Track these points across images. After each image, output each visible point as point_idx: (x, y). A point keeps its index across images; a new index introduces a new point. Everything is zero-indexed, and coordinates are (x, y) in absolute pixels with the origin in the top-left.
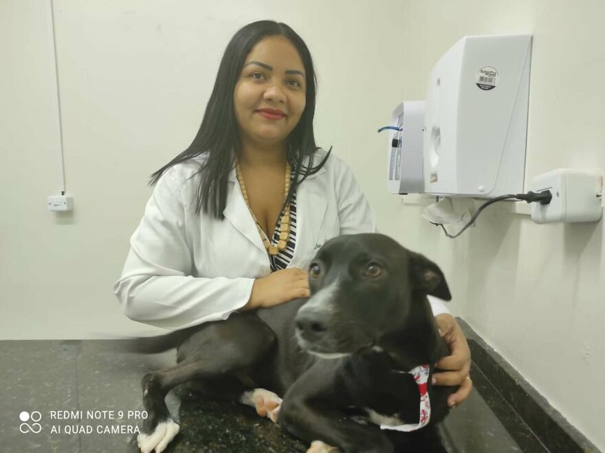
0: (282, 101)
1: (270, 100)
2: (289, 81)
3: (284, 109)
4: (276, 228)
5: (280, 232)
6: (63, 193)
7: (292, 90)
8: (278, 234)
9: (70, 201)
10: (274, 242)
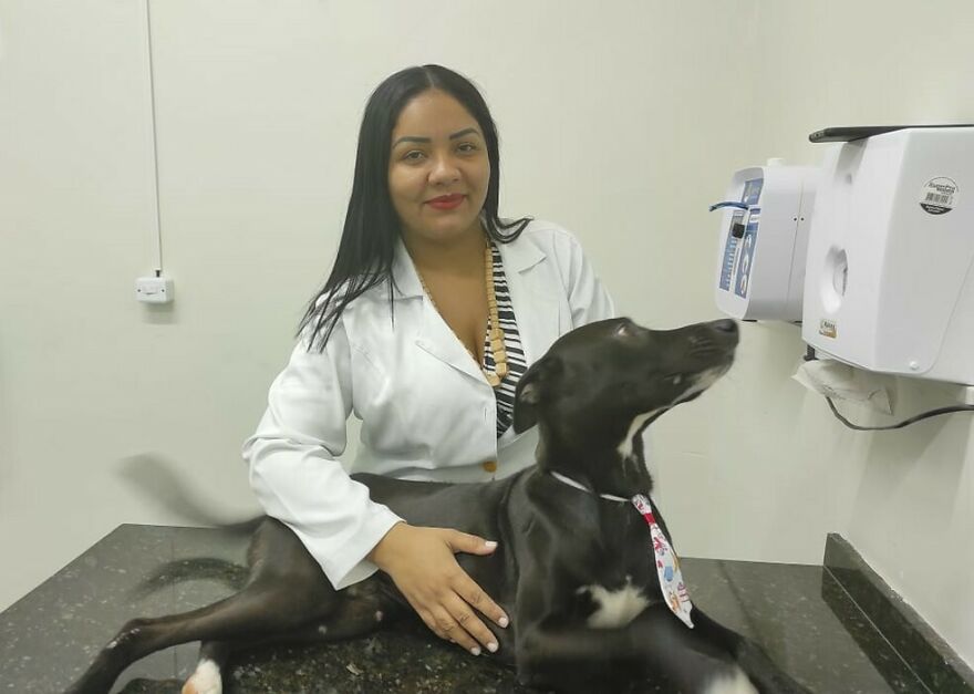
0: (456, 180)
1: (439, 184)
2: (459, 147)
3: (461, 189)
4: (486, 348)
5: (492, 353)
6: (158, 273)
7: (466, 157)
8: (490, 355)
9: (170, 286)
10: (487, 369)
